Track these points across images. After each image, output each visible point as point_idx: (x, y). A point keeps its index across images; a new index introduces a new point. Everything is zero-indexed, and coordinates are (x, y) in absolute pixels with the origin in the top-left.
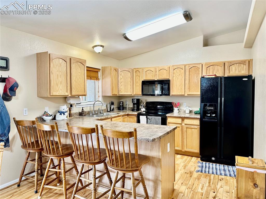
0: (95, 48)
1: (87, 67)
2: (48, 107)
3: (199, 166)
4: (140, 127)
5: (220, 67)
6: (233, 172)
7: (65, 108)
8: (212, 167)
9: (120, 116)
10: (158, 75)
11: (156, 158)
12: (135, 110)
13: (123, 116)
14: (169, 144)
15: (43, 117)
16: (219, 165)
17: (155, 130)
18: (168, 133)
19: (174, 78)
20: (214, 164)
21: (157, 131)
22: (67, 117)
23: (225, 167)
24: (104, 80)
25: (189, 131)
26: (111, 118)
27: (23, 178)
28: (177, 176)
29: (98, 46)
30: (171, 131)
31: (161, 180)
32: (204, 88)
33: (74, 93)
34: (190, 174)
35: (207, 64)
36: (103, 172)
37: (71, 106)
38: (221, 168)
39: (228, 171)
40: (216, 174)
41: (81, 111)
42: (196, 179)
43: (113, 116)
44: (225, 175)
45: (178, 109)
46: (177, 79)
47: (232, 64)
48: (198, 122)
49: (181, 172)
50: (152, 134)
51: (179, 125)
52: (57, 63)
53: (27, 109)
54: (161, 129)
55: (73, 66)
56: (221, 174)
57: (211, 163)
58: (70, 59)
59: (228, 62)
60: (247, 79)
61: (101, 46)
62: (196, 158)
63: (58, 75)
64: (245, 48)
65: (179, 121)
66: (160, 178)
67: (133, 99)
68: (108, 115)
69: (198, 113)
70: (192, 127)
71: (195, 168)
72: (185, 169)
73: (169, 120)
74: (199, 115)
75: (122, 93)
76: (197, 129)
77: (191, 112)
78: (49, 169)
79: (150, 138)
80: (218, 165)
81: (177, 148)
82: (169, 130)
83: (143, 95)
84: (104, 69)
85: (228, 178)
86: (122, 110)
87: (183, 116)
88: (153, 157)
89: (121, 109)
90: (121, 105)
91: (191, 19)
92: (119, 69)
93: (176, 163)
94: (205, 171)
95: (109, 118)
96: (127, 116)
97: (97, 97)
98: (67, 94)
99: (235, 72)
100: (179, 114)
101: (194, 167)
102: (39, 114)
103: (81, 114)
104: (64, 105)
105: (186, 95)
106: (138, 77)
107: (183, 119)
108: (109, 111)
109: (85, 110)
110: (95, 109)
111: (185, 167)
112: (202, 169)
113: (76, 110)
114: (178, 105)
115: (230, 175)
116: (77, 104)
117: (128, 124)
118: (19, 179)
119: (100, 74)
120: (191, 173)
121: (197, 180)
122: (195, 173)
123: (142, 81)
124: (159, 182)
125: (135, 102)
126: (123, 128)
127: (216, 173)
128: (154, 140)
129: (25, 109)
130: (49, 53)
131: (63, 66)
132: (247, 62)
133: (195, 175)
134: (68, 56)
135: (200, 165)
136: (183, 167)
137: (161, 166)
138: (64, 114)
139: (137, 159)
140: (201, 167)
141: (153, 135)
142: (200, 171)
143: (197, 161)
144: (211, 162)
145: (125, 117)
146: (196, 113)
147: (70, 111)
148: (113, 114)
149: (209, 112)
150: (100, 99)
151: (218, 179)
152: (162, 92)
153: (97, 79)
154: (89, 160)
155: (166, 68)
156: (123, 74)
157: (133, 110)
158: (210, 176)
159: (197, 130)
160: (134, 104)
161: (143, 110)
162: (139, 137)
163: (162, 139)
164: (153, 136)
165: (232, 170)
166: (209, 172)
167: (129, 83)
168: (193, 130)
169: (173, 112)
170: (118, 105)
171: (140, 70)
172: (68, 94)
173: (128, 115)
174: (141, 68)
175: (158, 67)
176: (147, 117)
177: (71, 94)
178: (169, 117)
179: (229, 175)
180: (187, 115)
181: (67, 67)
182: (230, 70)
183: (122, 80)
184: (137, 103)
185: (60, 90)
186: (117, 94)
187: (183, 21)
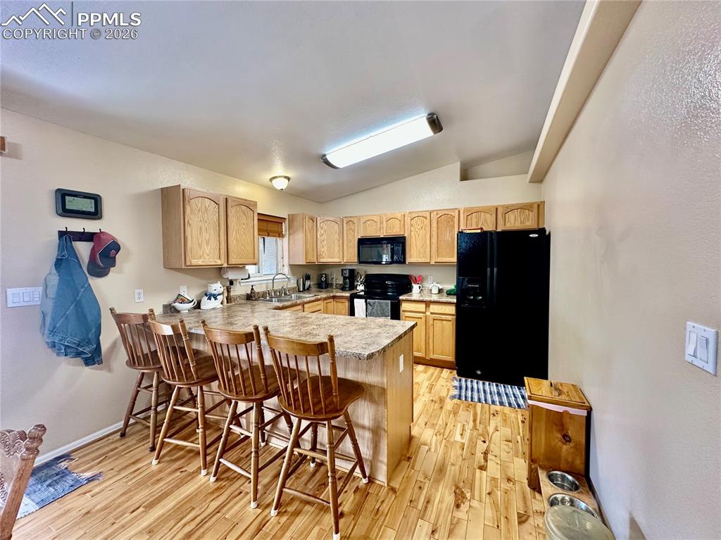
0: (274, 181)
1: (258, 214)
2: (186, 287)
3: (455, 387)
4: (348, 324)
5: (489, 215)
6: (513, 398)
7: (217, 287)
8: (478, 389)
9: (319, 300)
10: (385, 229)
11: (377, 386)
12: (347, 289)
13: (325, 299)
14: (401, 358)
15: (174, 304)
16: (489, 384)
17: (377, 331)
18: (400, 337)
19: (413, 233)
20: (481, 382)
21: (379, 333)
22: (221, 303)
23: (500, 388)
24: (291, 237)
25: (438, 324)
26: (303, 304)
27: (132, 421)
28: (418, 407)
29: (280, 177)
30: (406, 333)
31: (386, 428)
32: (462, 251)
33: (233, 261)
34: (440, 403)
35: (468, 211)
36: (278, 411)
37: (231, 283)
38: (492, 390)
39: (505, 397)
40: (484, 402)
41: (250, 292)
42: (450, 412)
43: (305, 300)
44: (502, 404)
45: (420, 287)
46: (417, 235)
47: (509, 209)
48: (452, 310)
49: (423, 399)
50: (369, 341)
51: (421, 315)
52: (199, 205)
53: (141, 291)
54: (388, 328)
55: (232, 212)
56: (493, 402)
57: (475, 381)
58: (226, 199)
59: (503, 206)
60: (537, 235)
61: (286, 177)
62: (449, 371)
63: (200, 228)
64: (530, 182)
65: (422, 307)
66: (384, 424)
67: (342, 270)
68: (300, 298)
69: (452, 293)
70: (444, 317)
71: (448, 390)
72: (430, 392)
73: (404, 306)
74: (455, 297)
75: (325, 259)
76: (450, 321)
77: (440, 291)
78: (175, 407)
79: (363, 353)
80: (487, 383)
81: (416, 354)
82: (402, 331)
83: (360, 262)
84: (292, 218)
85: (507, 409)
86: (325, 288)
87: (427, 299)
88: (370, 386)
89: (324, 286)
90: (323, 279)
91: (440, 129)
92: (319, 218)
93: (415, 380)
94: (466, 397)
95: (299, 305)
96: (332, 300)
97: (280, 266)
98: (219, 262)
99: (514, 223)
100: (421, 296)
101: (446, 389)
102: (167, 299)
103: (250, 297)
104: (216, 283)
105: (433, 263)
106: (351, 231)
107: (428, 303)
108: (301, 290)
109: (257, 290)
110: (275, 288)
111: (431, 388)
112: (460, 392)
113: (240, 290)
114: (419, 280)
115: (510, 404)
116: (242, 279)
117: (328, 318)
118: (123, 422)
119: (285, 226)
120: (442, 400)
121: (452, 415)
122: (448, 400)
123: (359, 239)
124: (383, 432)
125: (347, 275)
126: (315, 327)
127: (486, 400)
128: (371, 356)
129: (137, 291)
130: (182, 188)
131: (212, 213)
132: (536, 206)
133: (449, 404)
134: (222, 195)
135: (456, 383)
136: (427, 390)
137: (386, 403)
138: (216, 299)
139: (336, 396)
140: (458, 388)
141: (369, 345)
142: (457, 397)
143: (451, 376)
144: (475, 379)
145: (329, 301)
146: (449, 293)
147: (228, 291)
148: (308, 297)
149: (471, 292)
150: (286, 270)
151: (490, 412)
152: (392, 257)
153: (280, 235)
154: (245, 394)
155: (399, 216)
156: (325, 227)
157: (343, 289)
158: (475, 407)
159: (450, 323)
160: (345, 278)
161: (361, 288)
162: (342, 350)
163: (389, 352)
164: (371, 348)
165: (511, 393)
166: (472, 398)
167: (336, 241)
168: (444, 322)
169: (411, 291)
170: (318, 279)
171: (355, 220)
172: (221, 262)
173: (334, 297)
174: (356, 217)
175: (386, 215)
176: (366, 301)
177: (228, 263)
178: (404, 300)
179: (507, 404)
180: (435, 298)
181: (220, 214)
182: (507, 220)
183: (325, 236)
184: (351, 277)
185: (206, 256)
186: (315, 261)
187: (427, 132)
